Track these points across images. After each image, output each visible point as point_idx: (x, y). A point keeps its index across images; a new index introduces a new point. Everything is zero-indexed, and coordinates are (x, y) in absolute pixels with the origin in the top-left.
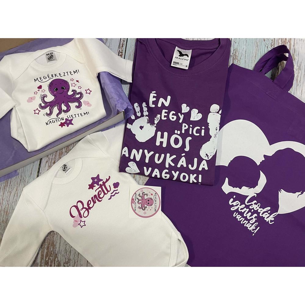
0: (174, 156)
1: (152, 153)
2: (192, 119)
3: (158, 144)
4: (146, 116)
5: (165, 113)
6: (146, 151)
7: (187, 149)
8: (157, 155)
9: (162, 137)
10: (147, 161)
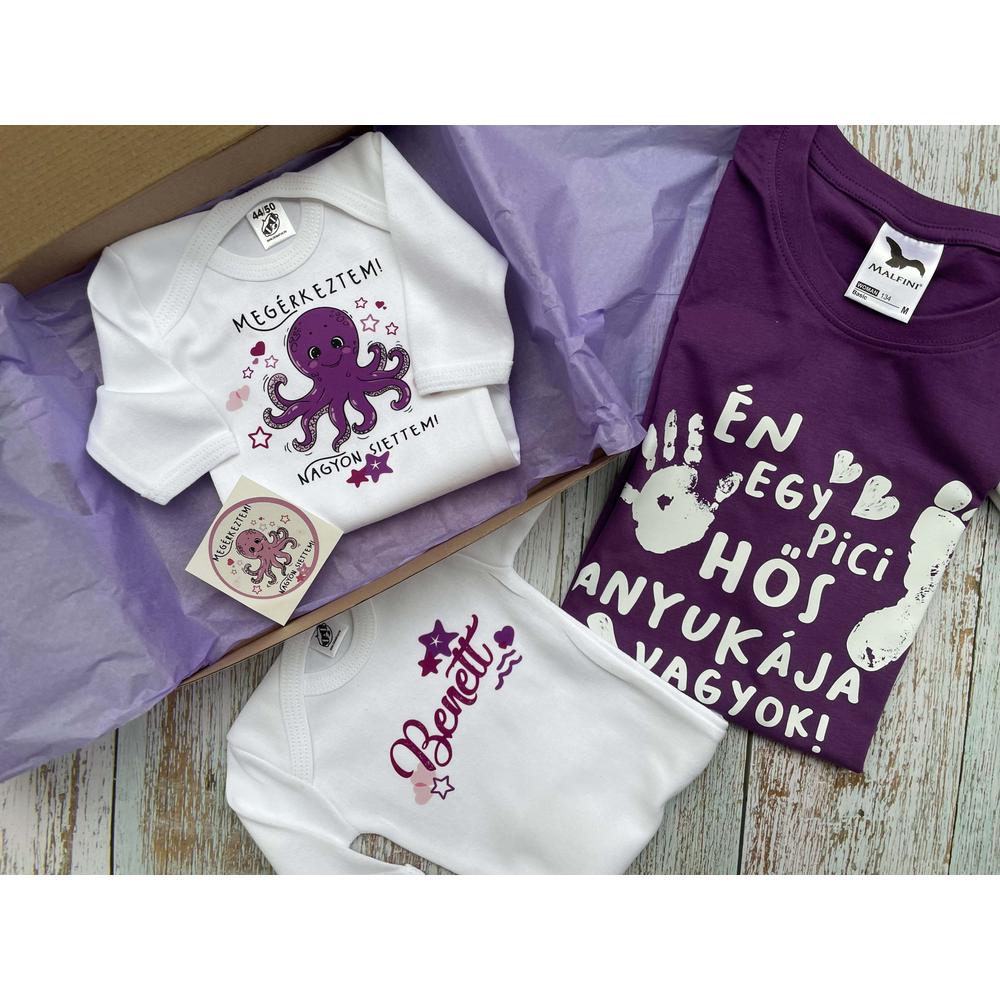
0: (756, 633)
1: (678, 598)
2: (858, 511)
3: (706, 572)
4: (693, 464)
5: (766, 473)
6: (658, 587)
7: (808, 616)
8: (694, 611)
9: (729, 553)
10: (654, 622)
